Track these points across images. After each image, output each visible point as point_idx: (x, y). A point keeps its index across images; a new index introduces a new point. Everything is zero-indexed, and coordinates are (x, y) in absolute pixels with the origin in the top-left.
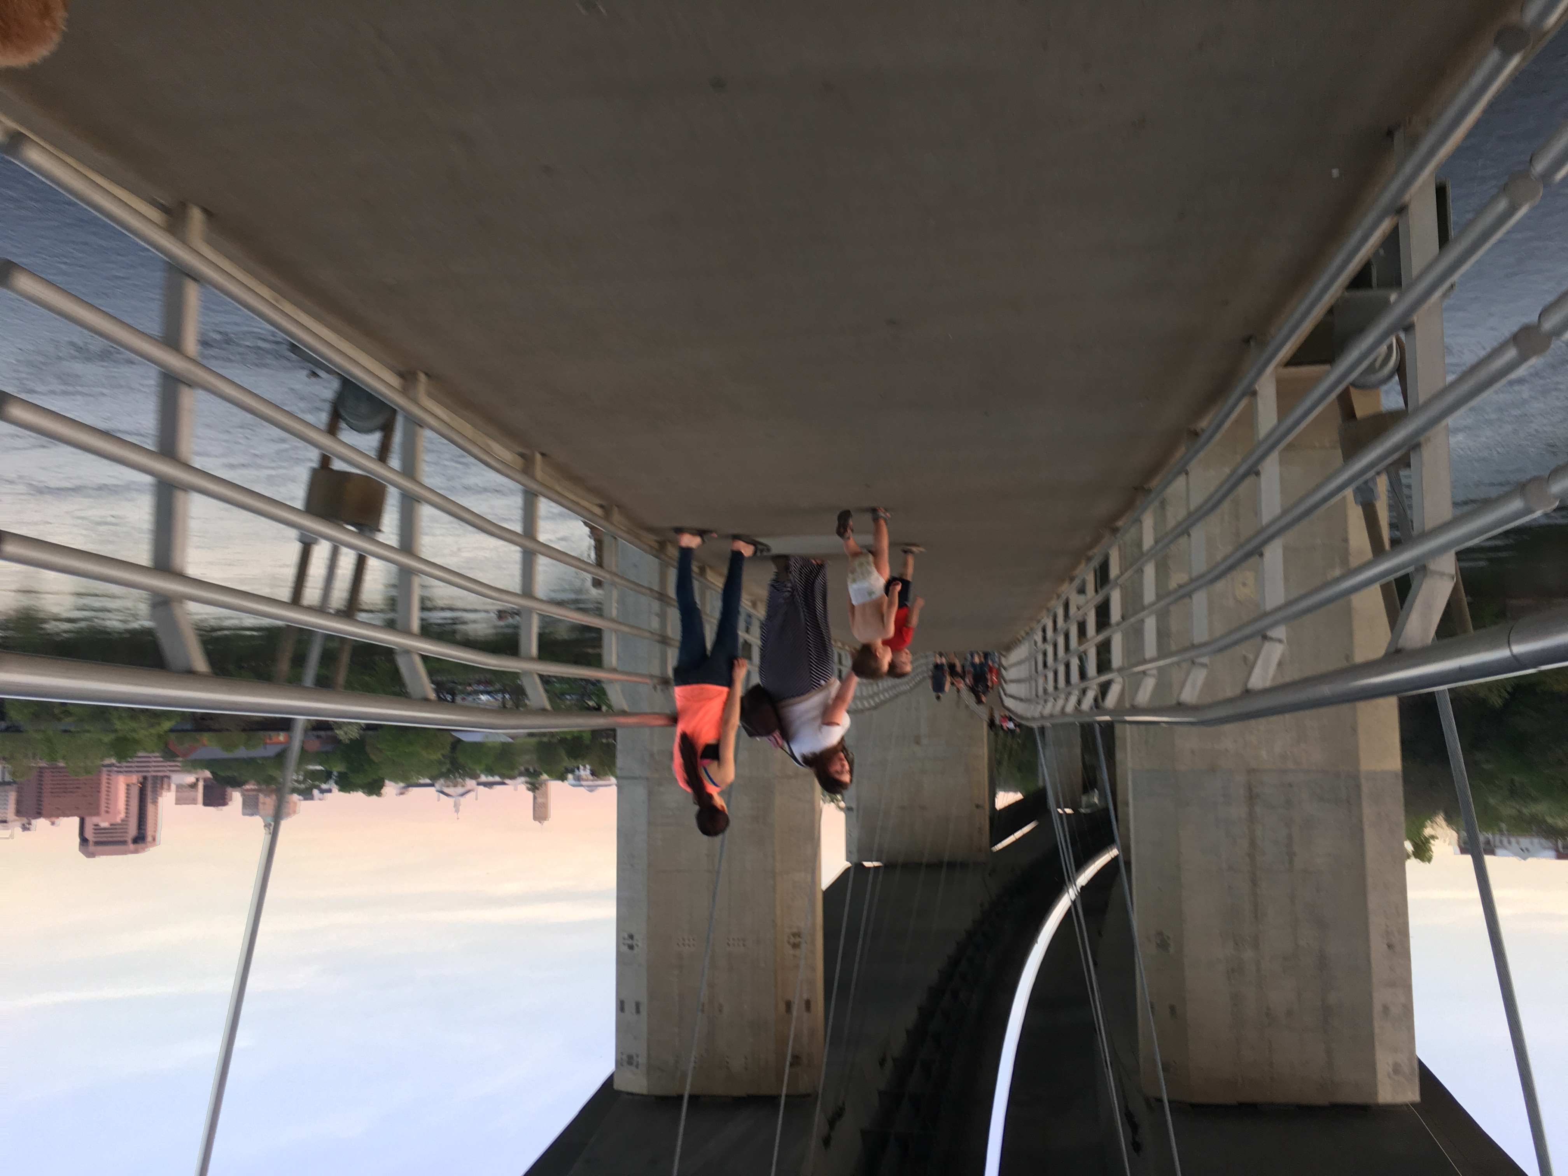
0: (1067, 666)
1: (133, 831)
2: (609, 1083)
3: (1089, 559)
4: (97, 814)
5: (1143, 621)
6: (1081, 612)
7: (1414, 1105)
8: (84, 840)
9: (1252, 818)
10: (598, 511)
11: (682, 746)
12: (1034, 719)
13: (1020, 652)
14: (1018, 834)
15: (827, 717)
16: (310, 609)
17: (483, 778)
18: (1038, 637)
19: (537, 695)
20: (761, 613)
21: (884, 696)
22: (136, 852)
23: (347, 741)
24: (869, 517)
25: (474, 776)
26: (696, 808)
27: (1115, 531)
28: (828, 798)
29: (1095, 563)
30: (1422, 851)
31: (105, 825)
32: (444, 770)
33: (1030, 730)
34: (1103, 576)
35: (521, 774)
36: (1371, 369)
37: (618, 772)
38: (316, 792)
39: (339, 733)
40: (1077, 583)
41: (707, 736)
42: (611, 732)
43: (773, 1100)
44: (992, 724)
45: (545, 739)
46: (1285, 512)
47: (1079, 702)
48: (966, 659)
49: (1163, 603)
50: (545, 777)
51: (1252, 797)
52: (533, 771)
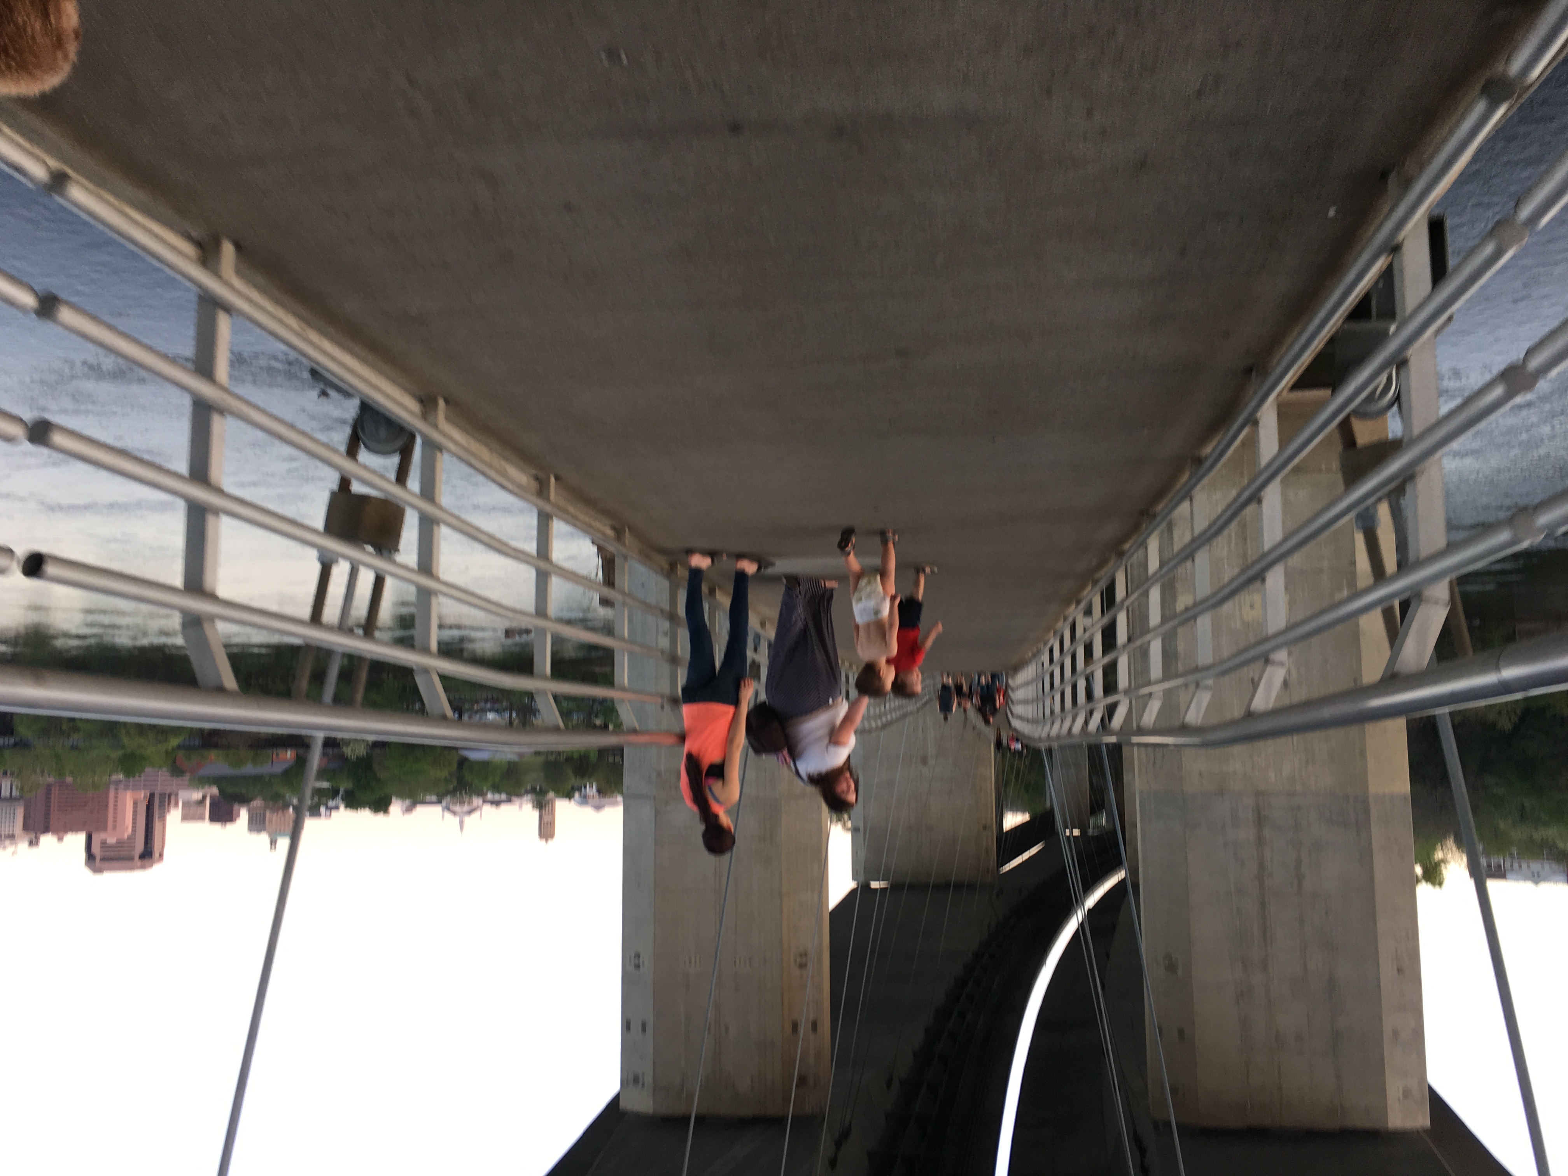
0: (1074, 688)
1: (140, 847)
2: (614, 1104)
3: (1095, 582)
4: (105, 829)
5: (1149, 642)
6: (1087, 634)
7: (1425, 1131)
8: (90, 857)
9: (1260, 841)
10: (610, 533)
11: (687, 765)
12: (1040, 739)
13: (1027, 674)
14: (1026, 856)
15: (834, 736)
16: (330, 628)
17: (490, 796)
18: (1046, 658)
19: (549, 713)
20: (770, 633)
21: (891, 716)
22: (143, 867)
23: (354, 758)
24: (878, 540)
25: (481, 794)
26: (702, 827)
27: (1121, 554)
28: (834, 817)
29: (1103, 584)
30: (1433, 875)
31: (112, 840)
32: (451, 787)
33: (1037, 752)
34: (1109, 599)
35: (527, 792)
36: (1370, 398)
37: (625, 790)
38: (323, 809)
39: (348, 751)
40: (1083, 605)
41: (711, 756)
42: (619, 751)
43: (778, 1121)
44: (999, 744)
45: (552, 758)
46: (1285, 539)
47: (1086, 723)
48: (972, 680)
49: (1168, 626)
50: (551, 795)
51: (1260, 820)
52: (540, 789)
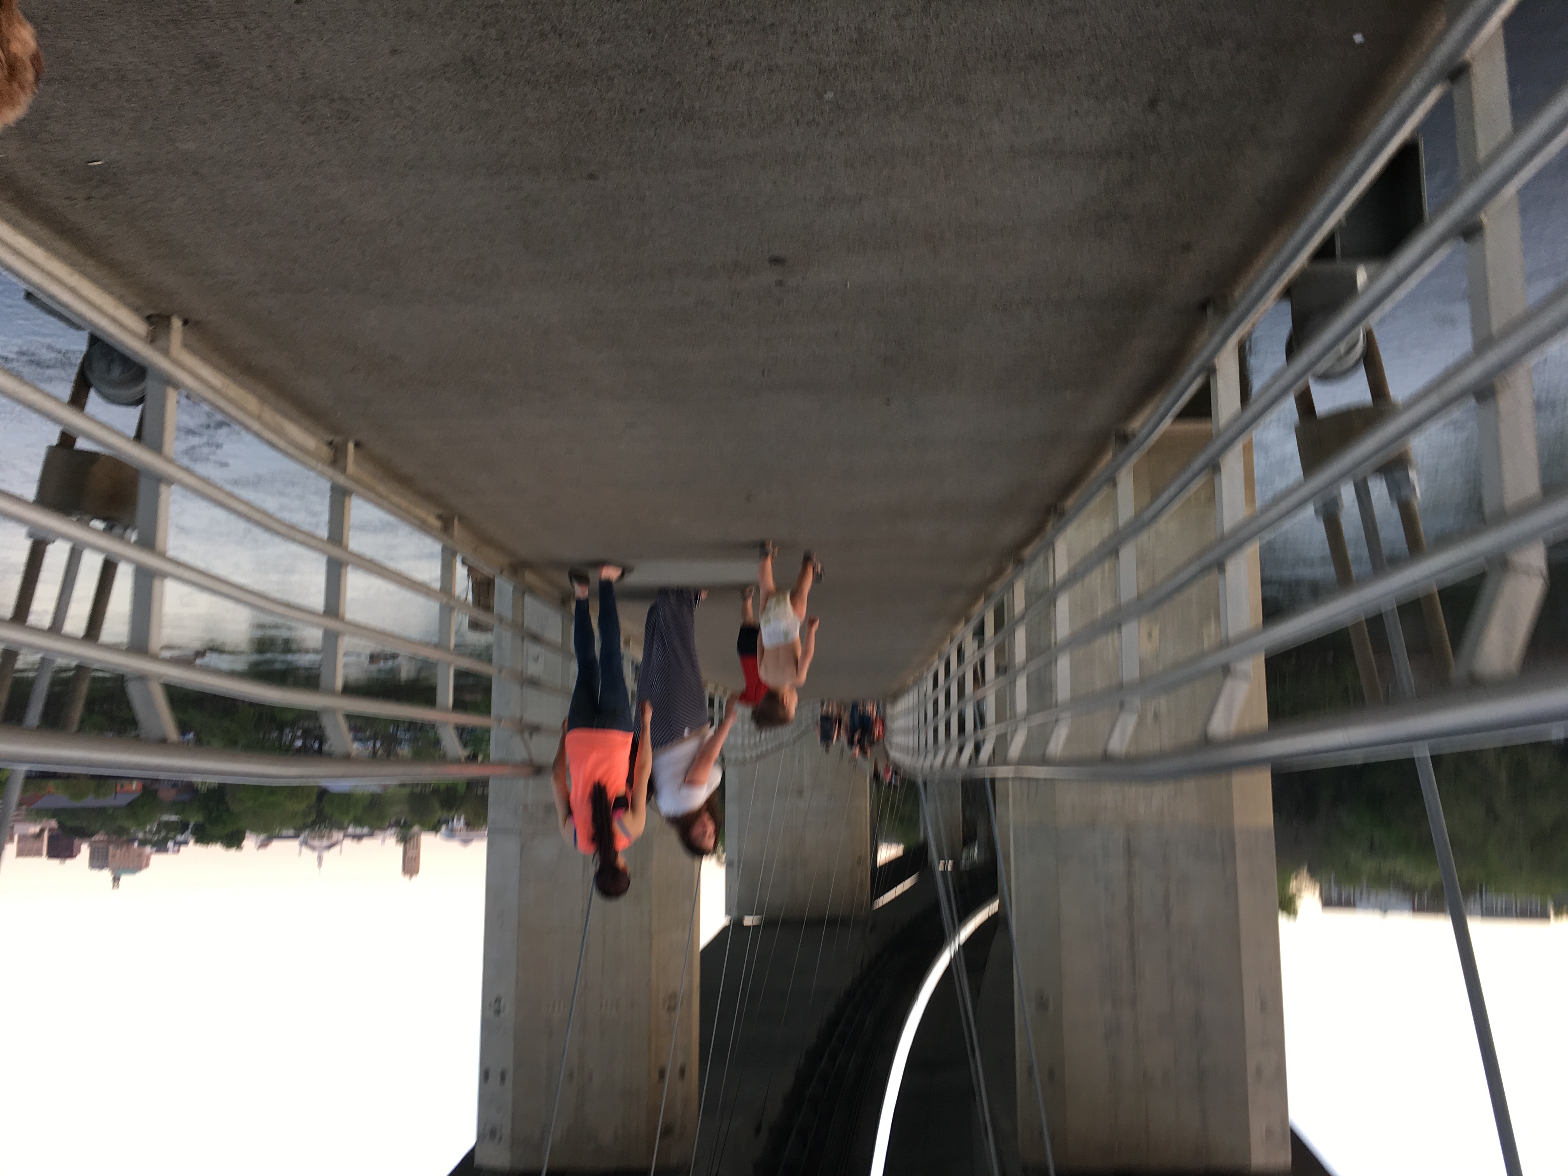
2: (470, 1157)
9: (1130, 875)
11: (592, 796)
13: (907, 702)
14: (898, 890)
21: (767, 746)
23: (204, 790)
30: (1288, 905)
32: (310, 820)
35: (390, 826)
37: (489, 824)
42: (484, 783)
44: (875, 777)
45: (418, 790)
50: (416, 828)
52: (404, 822)
